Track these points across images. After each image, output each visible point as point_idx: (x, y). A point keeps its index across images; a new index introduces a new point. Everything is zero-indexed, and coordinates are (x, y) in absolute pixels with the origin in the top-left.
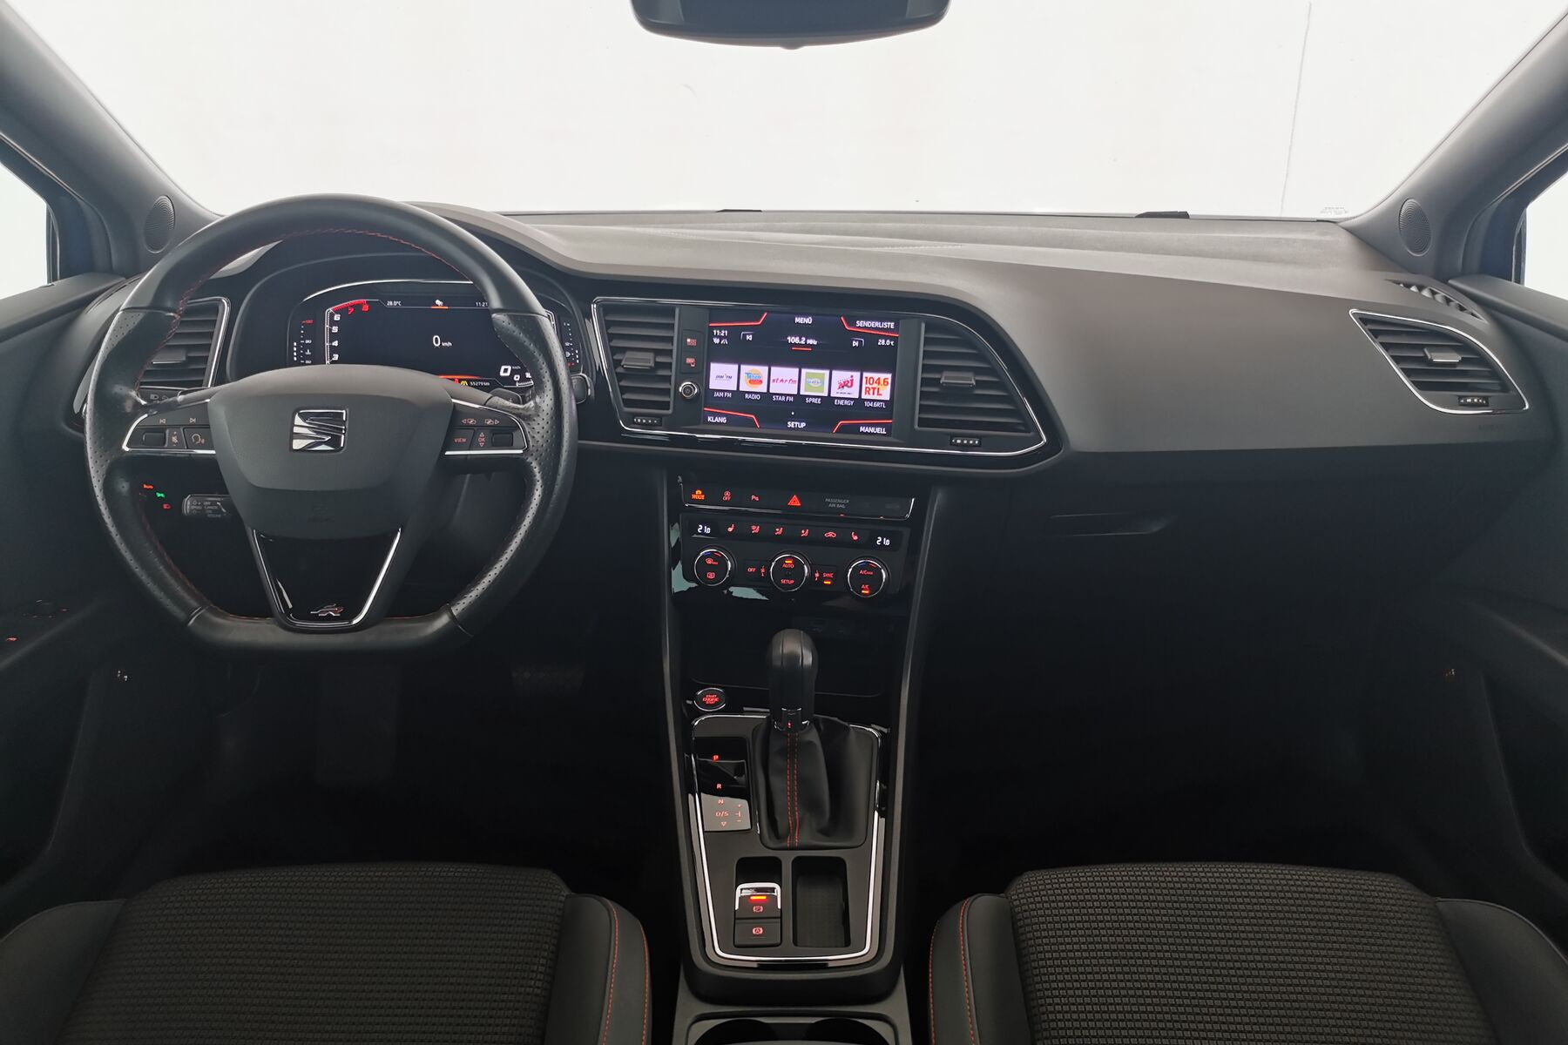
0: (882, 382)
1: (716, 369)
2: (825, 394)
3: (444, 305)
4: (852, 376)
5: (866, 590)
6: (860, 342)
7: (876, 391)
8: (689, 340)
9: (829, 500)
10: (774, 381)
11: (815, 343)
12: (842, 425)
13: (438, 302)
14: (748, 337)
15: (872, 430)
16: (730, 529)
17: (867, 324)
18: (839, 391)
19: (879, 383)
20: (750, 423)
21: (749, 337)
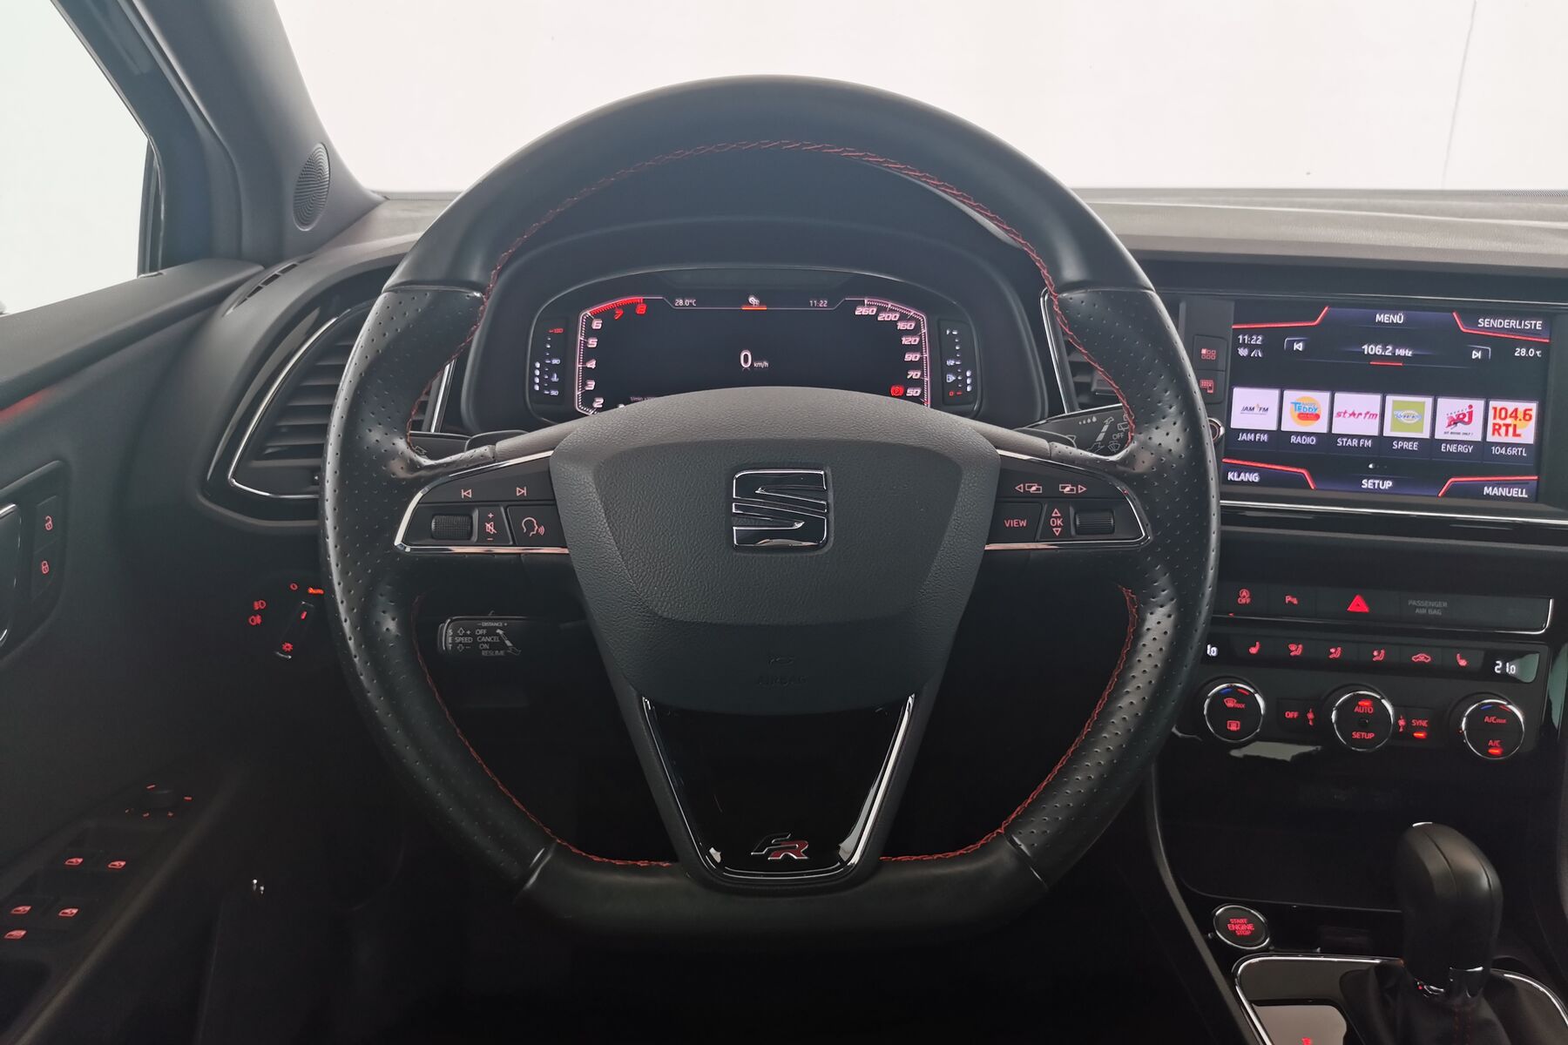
0: (1520, 415)
1: (1242, 397)
2: (1426, 435)
3: (761, 304)
4: (1471, 407)
5: (1496, 747)
6: (1485, 352)
7: (1511, 429)
8: (1204, 351)
9: (1414, 603)
10: (1339, 415)
11: (1409, 353)
12: (1454, 485)
13: (752, 300)
14: (1296, 346)
15: (1504, 492)
16: (1253, 650)
17: (1496, 323)
18: (1449, 429)
19: (1516, 417)
20: (1301, 483)
21: (1299, 346)
